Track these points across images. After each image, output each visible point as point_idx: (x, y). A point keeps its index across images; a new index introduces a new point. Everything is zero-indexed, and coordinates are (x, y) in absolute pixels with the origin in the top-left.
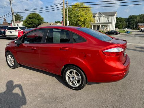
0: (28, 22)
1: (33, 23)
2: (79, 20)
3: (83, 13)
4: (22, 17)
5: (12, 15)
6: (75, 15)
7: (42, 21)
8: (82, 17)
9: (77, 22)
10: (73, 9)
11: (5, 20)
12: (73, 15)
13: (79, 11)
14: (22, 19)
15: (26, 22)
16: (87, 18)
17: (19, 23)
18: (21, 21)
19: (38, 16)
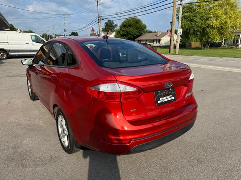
0: (121, 32)
1: (128, 34)
2: (208, 26)
3: (220, 12)
4: (115, 25)
5: (98, 22)
6: (203, 17)
7: (143, 30)
8: (216, 20)
9: (204, 29)
10: (199, 6)
11: (93, 30)
12: (199, 17)
13: (211, 9)
14: (115, 28)
15: (119, 32)
16: (228, 20)
17: (111, 34)
18: (113, 32)
19: (138, 21)
